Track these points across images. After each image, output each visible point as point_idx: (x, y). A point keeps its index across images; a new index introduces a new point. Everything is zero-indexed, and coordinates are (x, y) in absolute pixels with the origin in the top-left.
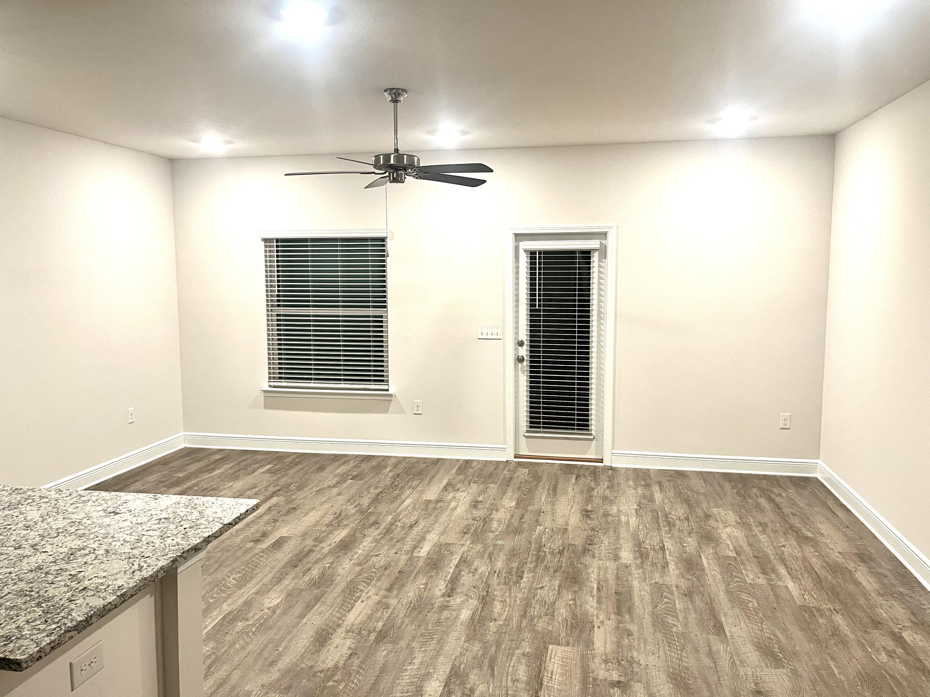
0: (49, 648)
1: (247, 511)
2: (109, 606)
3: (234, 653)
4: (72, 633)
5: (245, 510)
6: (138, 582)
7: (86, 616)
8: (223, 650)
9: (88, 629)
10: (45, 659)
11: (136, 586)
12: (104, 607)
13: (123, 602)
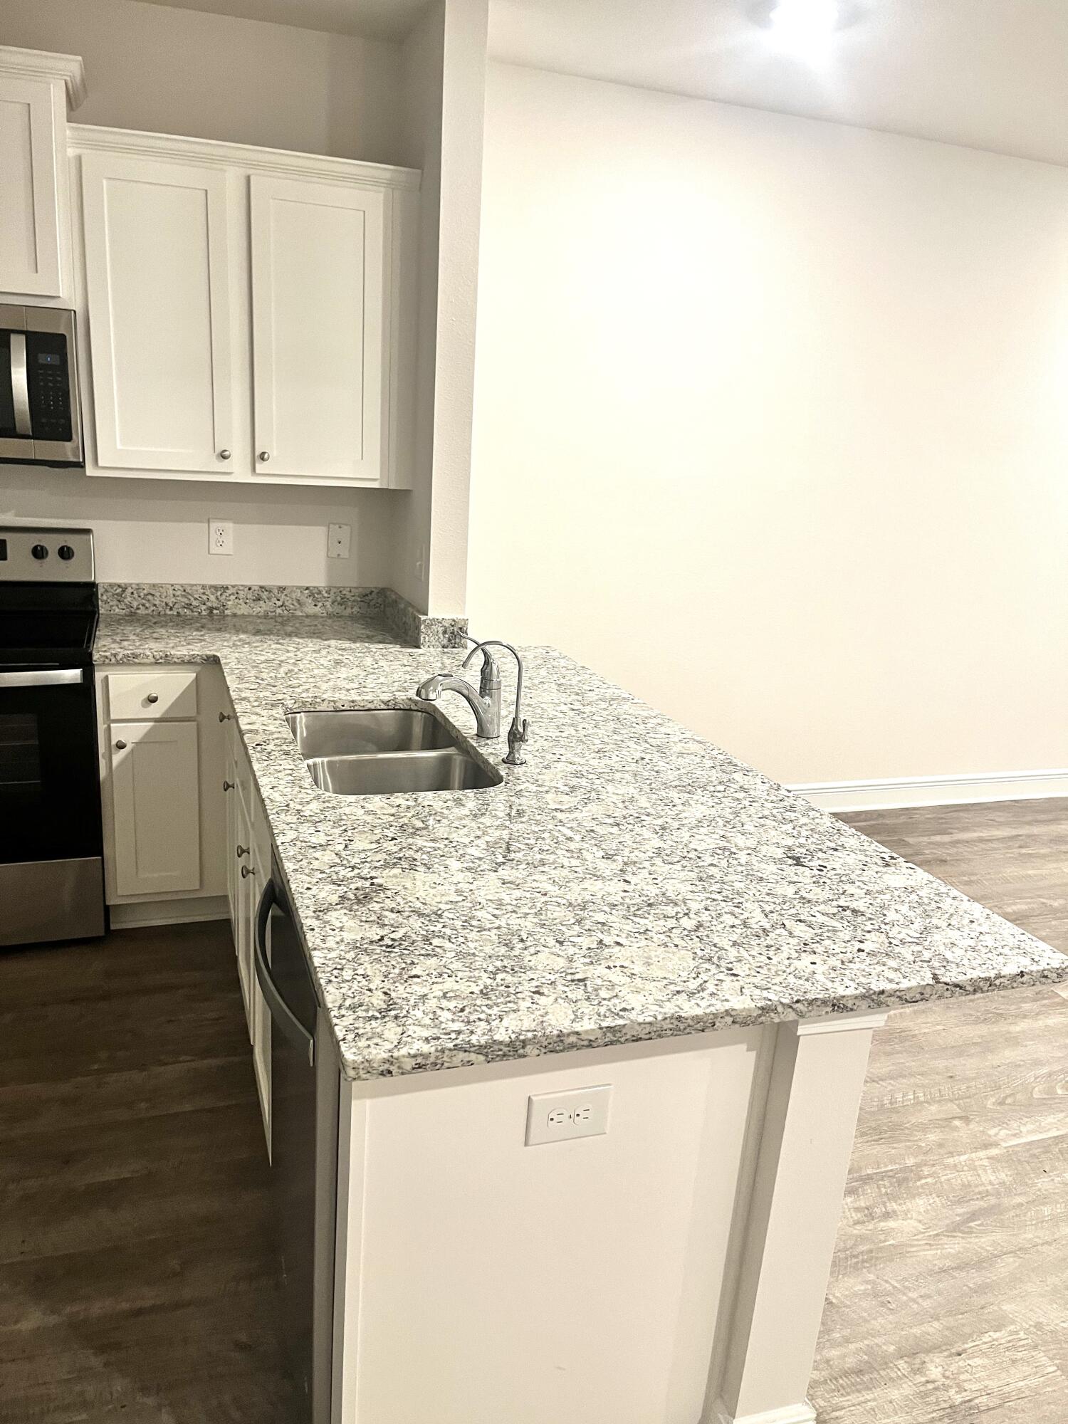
0: (409, 1063)
1: (1022, 974)
2: (573, 1039)
3: (1031, 1220)
4: (473, 1057)
5: (1015, 971)
6: (660, 1018)
7: (513, 1036)
8: (1019, 1200)
9: (513, 1063)
10: (397, 1080)
11: (650, 1023)
12: (559, 1036)
13: (612, 1043)
